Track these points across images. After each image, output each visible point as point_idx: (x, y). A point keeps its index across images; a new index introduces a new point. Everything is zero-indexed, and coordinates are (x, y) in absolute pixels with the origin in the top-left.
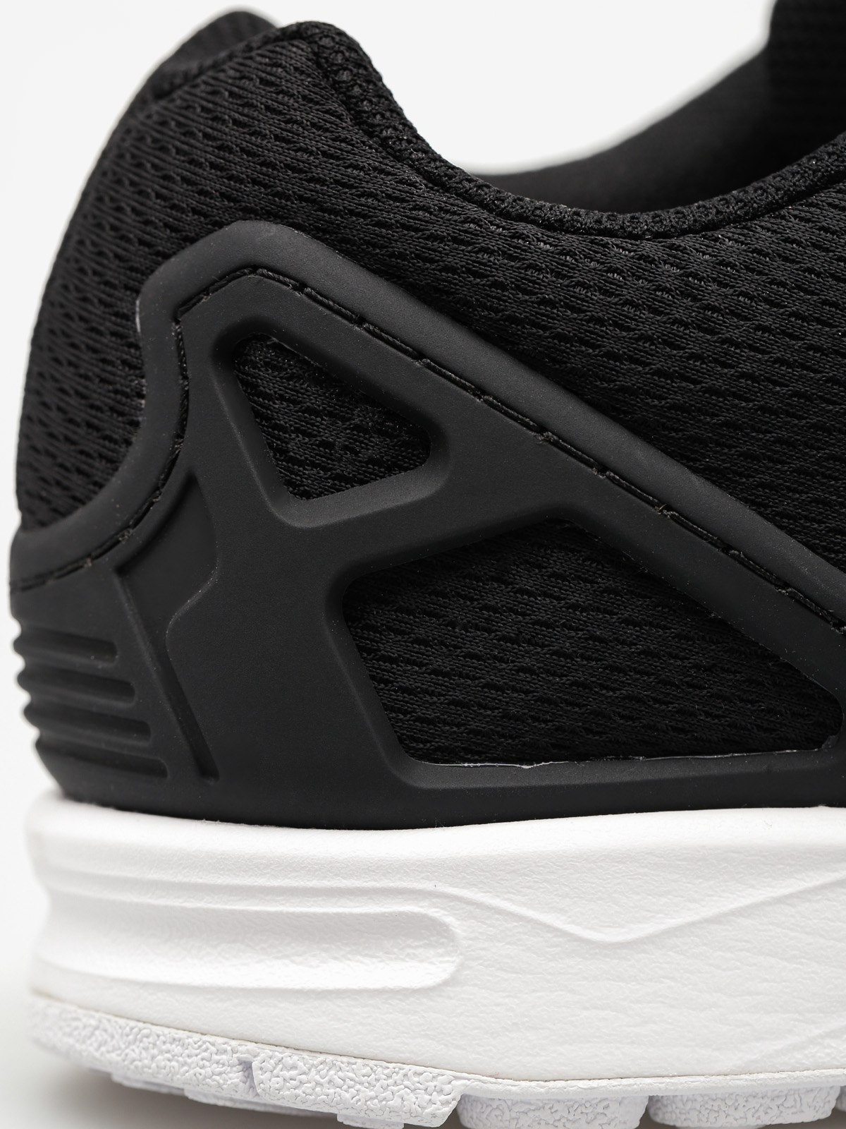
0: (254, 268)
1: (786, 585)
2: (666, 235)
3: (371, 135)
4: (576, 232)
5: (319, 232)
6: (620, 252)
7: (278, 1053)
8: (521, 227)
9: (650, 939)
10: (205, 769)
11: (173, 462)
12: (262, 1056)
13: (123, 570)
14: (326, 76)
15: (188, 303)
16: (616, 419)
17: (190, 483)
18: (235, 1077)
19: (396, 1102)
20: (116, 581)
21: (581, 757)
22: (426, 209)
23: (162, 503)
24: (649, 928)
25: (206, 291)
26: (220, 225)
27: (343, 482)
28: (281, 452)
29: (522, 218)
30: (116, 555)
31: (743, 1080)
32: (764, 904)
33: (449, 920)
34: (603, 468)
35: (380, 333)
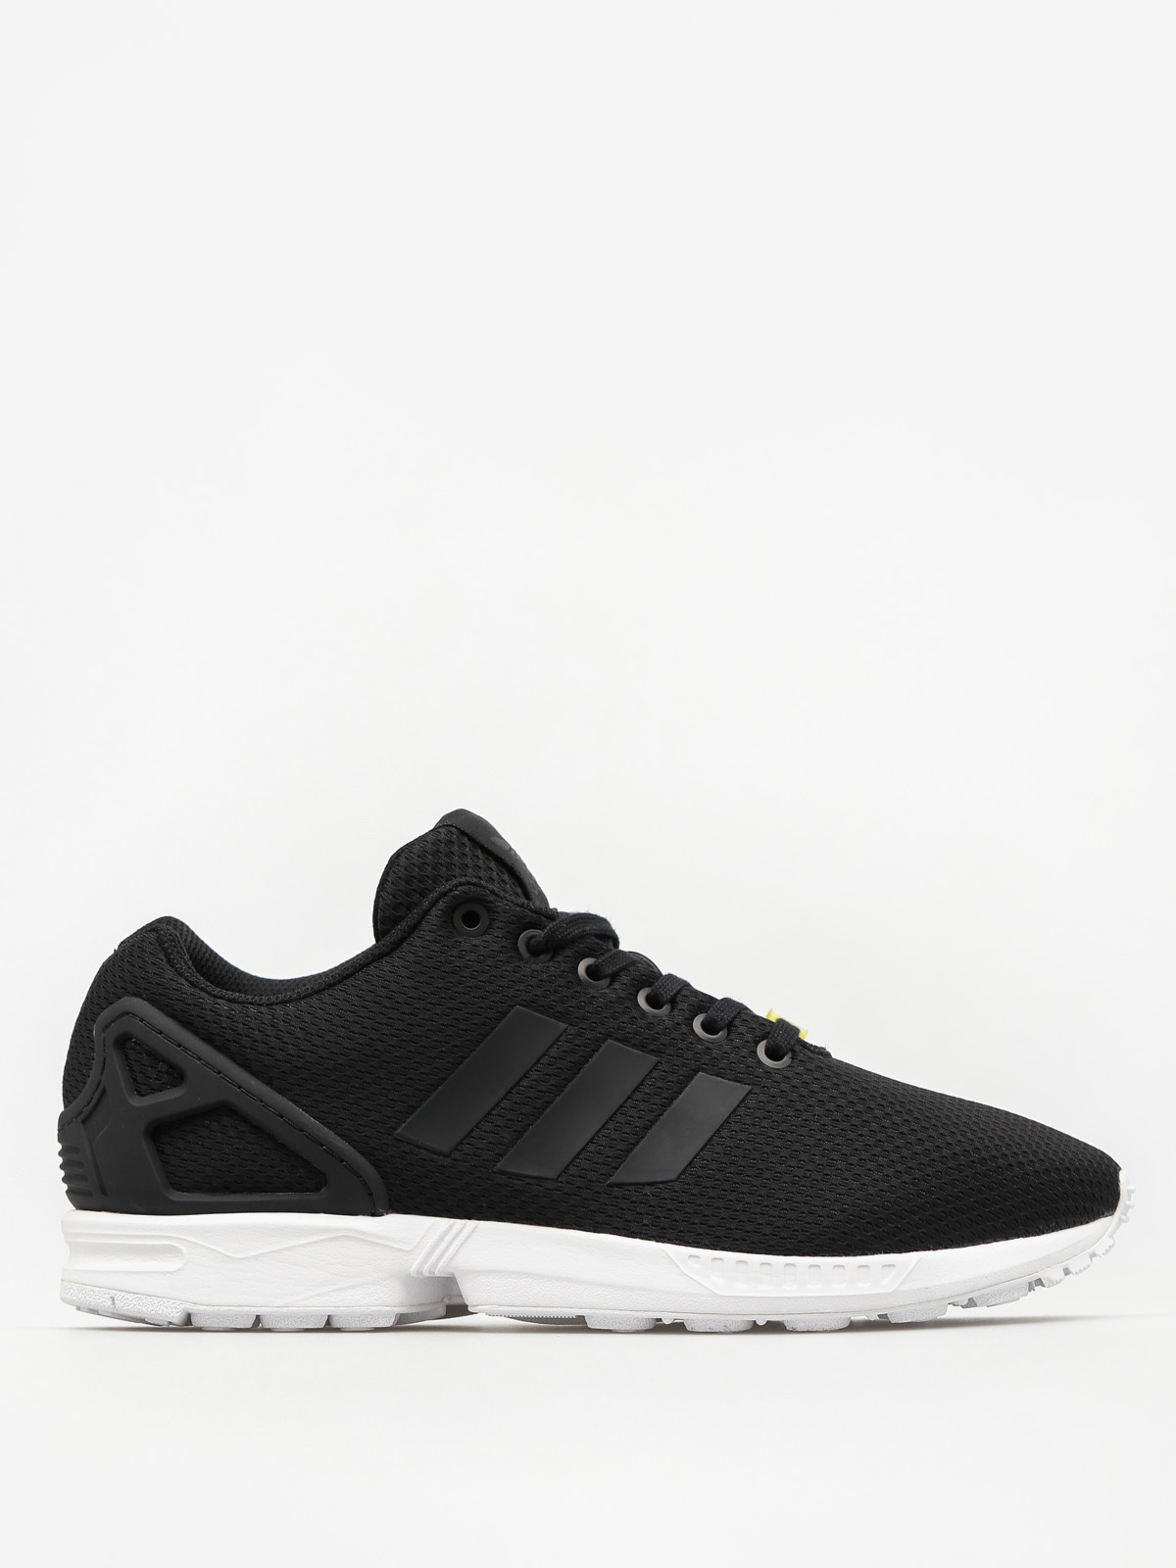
0: (128, 1013)
1: (303, 1131)
2: (271, 1005)
3: (172, 966)
4: (239, 1003)
5: (153, 1002)
6: (253, 1010)
7: (123, 1294)
8: (219, 1001)
9: (252, 1257)
10: (104, 1192)
11: (99, 1083)
12: (118, 1295)
13: (84, 1122)
14: (160, 945)
15: (107, 1026)
16: (247, 1070)
17: (104, 1090)
18: (109, 1303)
19: (161, 1312)
20: (81, 1125)
21: (234, 1192)
22: (186, 994)
23: (96, 1097)
24: (252, 1254)
25: (113, 1022)
26: (120, 998)
27: (154, 1091)
28: (135, 1080)
29: (221, 998)
30: (82, 1117)
31: (285, 1310)
32: (294, 1247)
33: (182, 1247)
34: (239, 1087)
35: (167, 1037)
